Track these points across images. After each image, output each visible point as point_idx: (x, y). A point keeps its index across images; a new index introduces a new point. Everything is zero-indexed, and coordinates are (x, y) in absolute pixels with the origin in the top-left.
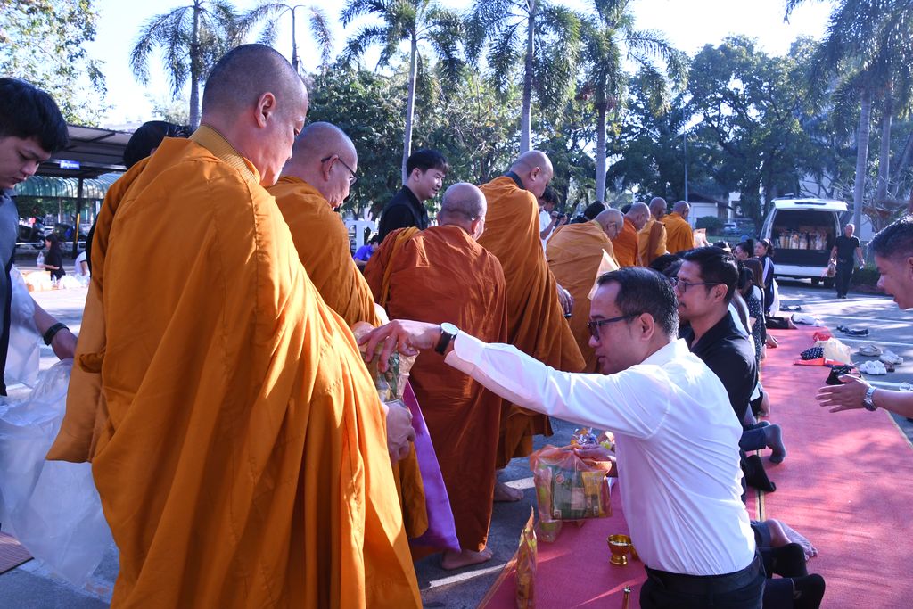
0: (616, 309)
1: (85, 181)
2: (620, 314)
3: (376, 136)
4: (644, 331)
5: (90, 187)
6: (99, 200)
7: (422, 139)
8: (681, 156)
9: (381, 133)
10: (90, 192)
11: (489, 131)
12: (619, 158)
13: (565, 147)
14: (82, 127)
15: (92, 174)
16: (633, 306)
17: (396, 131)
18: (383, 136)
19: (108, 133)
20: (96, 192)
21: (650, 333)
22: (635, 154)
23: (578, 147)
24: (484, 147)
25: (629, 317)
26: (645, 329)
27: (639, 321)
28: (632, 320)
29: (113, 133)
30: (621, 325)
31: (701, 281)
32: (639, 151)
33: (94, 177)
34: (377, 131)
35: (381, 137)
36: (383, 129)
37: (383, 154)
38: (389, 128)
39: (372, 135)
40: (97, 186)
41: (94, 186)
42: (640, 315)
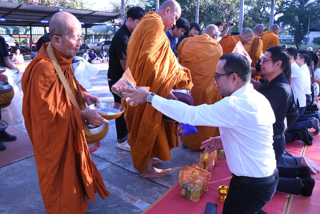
0: (224, 71)
1: (88, 29)
2: (224, 73)
3: (186, 9)
4: (234, 80)
5: (90, 31)
6: (93, 35)
7: (203, 9)
8: (308, 13)
9: (188, 7)
10: (90, 32)
11: (229, 5)
12: (282, 14)
13: (259, 11)
14: (87, 10)
15: (90, 26)
16: (230, 70)
17: (194, 7)
18: (189, 9)
19: (93, 12)
20: (92, 32)
21: (236, 81)
22: (288, 12)
23: (265, 11)
24: (227, 12)
25: (228, 74)
26: (234, 79)
27: (232, 76)
28: (229, 76)
29: (95, 12)
30: (225, 77)
31: (271, 59)
32: (289, 11)
33: (91, 27)
34: (187, 7)
35: (188, 9)
36: (189, 6)
37: (189, 16)
38: (191, 5)
39: (185, 8)
40: (92, 30)
41: (91, 30)
42: (232, 73)
